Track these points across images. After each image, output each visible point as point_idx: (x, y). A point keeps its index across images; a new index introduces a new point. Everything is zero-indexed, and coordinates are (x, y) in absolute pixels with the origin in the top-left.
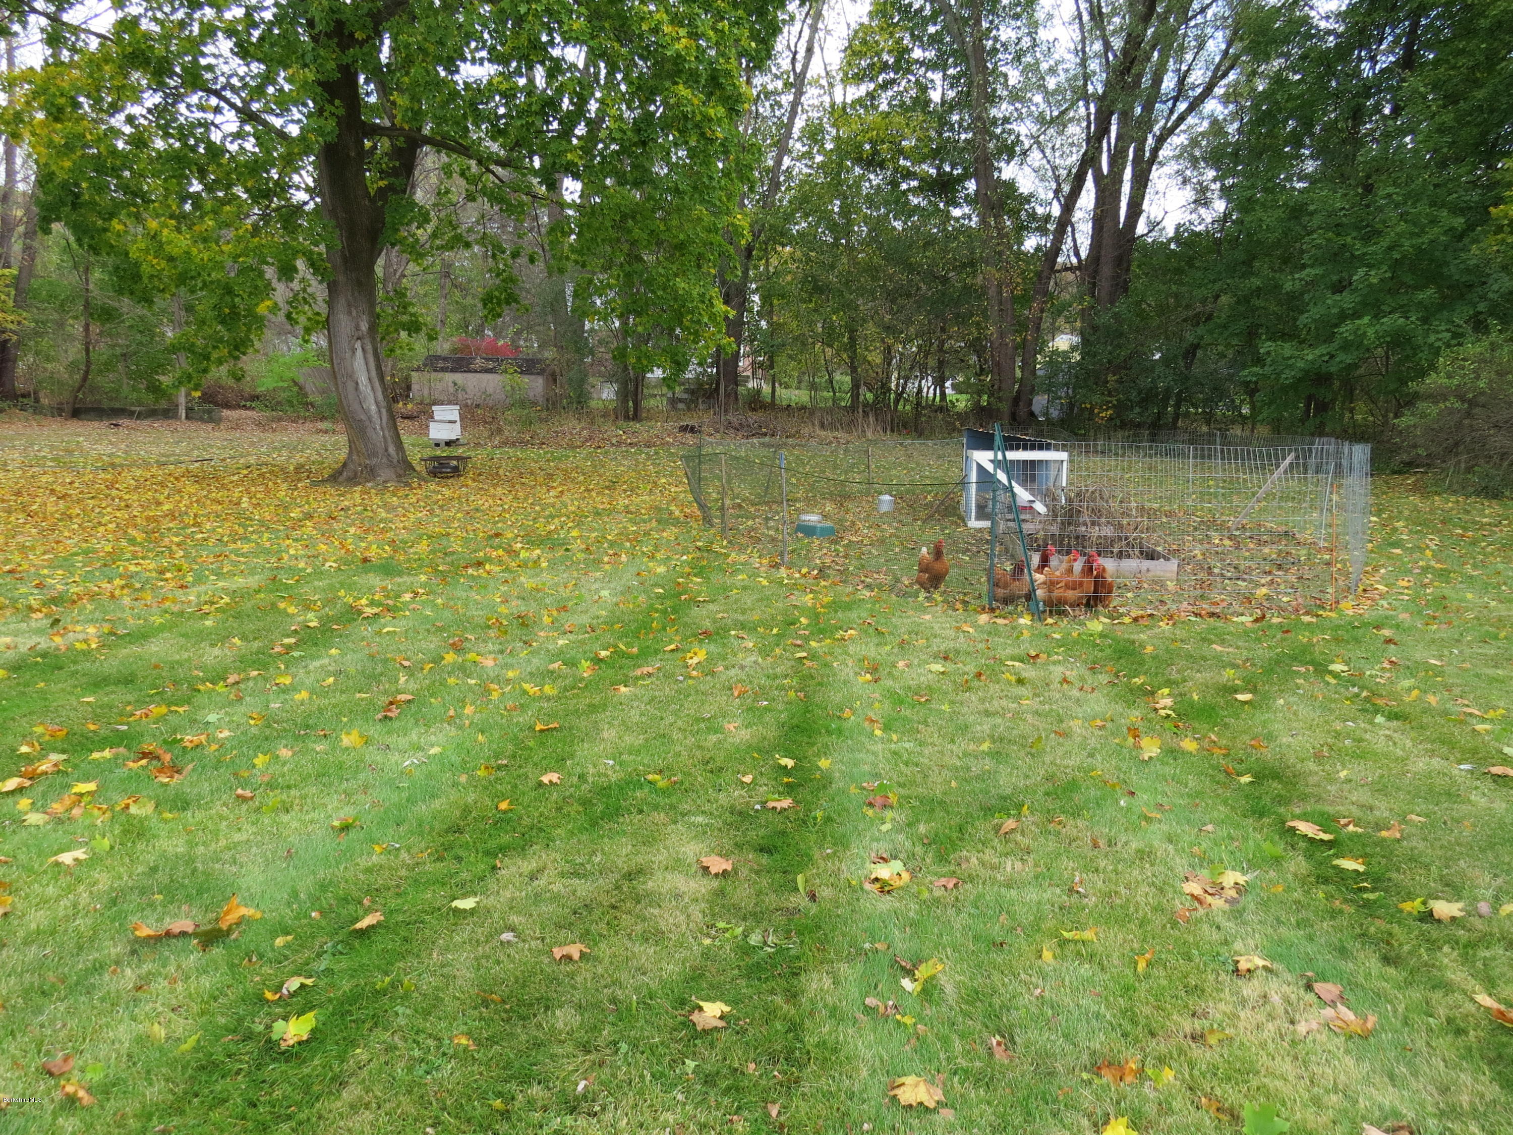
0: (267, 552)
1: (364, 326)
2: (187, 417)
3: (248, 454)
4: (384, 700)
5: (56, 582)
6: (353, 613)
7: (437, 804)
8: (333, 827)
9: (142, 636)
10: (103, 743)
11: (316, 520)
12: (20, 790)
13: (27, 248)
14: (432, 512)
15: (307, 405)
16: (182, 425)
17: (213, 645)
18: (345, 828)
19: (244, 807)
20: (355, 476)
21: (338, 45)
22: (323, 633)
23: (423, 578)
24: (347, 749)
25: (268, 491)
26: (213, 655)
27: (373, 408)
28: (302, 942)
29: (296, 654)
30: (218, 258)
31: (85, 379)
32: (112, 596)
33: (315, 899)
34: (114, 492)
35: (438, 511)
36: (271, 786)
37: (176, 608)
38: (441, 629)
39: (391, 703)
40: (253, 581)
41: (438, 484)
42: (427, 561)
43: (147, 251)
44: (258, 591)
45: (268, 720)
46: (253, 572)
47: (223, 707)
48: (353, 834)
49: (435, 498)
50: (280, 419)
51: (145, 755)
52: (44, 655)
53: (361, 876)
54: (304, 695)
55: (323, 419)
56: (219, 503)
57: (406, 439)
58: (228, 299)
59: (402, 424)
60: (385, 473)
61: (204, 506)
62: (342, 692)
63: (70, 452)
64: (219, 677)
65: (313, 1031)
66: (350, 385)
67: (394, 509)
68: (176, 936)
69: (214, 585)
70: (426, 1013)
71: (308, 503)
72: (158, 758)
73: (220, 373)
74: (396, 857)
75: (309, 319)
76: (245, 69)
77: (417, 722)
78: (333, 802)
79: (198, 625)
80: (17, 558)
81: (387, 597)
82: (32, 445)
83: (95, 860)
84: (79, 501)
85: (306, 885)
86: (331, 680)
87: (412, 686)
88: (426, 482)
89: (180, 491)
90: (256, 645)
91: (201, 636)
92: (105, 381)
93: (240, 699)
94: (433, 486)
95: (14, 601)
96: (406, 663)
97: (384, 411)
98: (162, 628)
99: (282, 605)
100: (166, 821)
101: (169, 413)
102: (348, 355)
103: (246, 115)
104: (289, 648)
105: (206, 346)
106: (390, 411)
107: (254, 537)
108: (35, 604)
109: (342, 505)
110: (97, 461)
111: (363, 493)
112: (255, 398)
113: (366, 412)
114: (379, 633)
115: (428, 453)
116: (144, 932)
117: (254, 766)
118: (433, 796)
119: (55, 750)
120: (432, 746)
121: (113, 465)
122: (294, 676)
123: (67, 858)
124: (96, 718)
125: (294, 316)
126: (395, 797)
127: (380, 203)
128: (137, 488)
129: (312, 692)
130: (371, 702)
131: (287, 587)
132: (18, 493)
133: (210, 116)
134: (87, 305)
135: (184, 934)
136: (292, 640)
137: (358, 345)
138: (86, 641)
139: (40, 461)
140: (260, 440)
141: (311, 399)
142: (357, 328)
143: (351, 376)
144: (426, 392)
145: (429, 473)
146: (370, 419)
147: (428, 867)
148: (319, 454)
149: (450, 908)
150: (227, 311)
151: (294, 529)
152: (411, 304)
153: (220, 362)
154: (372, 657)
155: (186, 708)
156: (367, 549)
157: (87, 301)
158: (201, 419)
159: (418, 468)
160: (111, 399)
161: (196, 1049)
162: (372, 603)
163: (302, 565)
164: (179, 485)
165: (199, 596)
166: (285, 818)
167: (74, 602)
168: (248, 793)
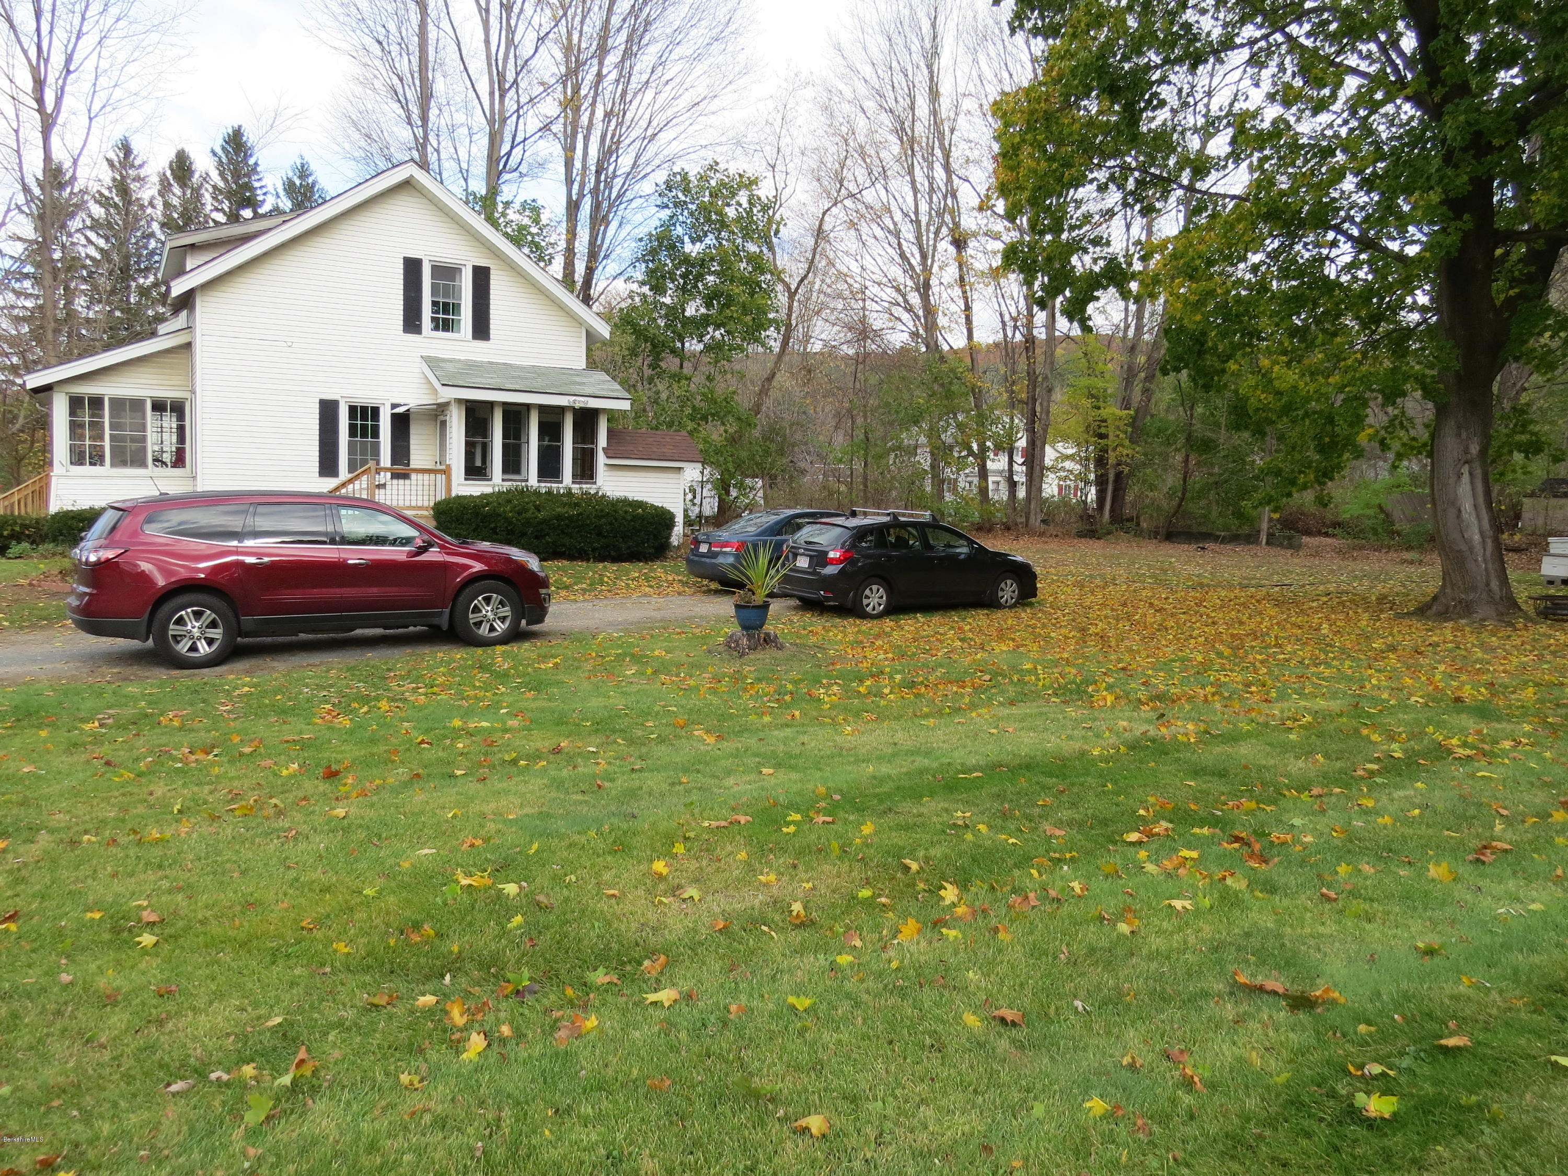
0: (1350, 679)
1: (1474, 449)
2: (1268, 543)
3: (1329, 582)
4: (1475, 843)
5: (1159, 682)
6: (1441, 752)
7: (1536, 959)
8: (1416, 948)
9: (1233, 738)
10: (1202, 823)
11: (1400, 652)
12: (1140, 843)
13: (1145, 391)
14: (1540, 657)
15: (1392, 533)
16: (1262, 550)
17: (1297, 758)
18: (1430, 952)
19: (1327, 906)
20: (1446, 612)
21: (1474, 157)
22: (1408, 765)
23: (1527, 728)
24: (1433, 880)
25: (1348, 619)
26: (1297, 766)
27: (1477, 537)
28: (1384, 1036)
29: (1379, 780)
30: (1323, 390)
31: (1180, 505)
32: (1206, 700)
33: (1398, 1006)
34: (1202, 610)
35: (1549, 658)
36: (1354, 894)
37: (1261, 720)
38: (1546, 784)
39: (1485, 847)
40: (1335, 705)
41: (1551, 627)
42: (1533, 710)
43: (1256, 387)
44: (1340, 715)
45: (1351, 837)
46: (1334, 695)
47: (1307, 814)
48: (1437, 960)
49: (1545, 642)
50: (1362, 548)
51: (1237, 839)
52: (1153, 741)
53: (1447, 1001)
54: (1387, 820)
55: (1409, 548)
56: (1300, 627)
57: (1512, 575)
58: (1329, 428)
59: (1509, 557)
60: (1482, 611)
61: (1284, 628)
62: (1428, 826)
63: (1165, 571)
64: (1303, 787)
65: (1395, 1114)
66: (1452, 513)
67: (1493, 650)
68: (1267, 992)
69: (1295, 703)
70: (1516, 1144)
71: (1391, 634)
72: (1248, 845)
73: (1305, 499)
74: (1487, 995)
75: (1404, 445)
76: (1366, 199)
77: (1515, 873)
78: (1416, 926)
79: (1283, 737)
80: (1127, 658)
81: (1483, 741)
82: (1134, 563)
83: (1198, 913)
84: (1173, 615)
85: (1388, 991)
86: (1417, 811)
87: (1509, 835)
88: (1536, 623)
89: (1261, 613)
90: (1338, 764)
91: (1286, 748)
92: (1196, 508)
93: (1323, 811)
94: (1543, 629)
95: (1127, 694)
96: (1504, 812)
97: (1489, 542)
98: (1249, 735)
99: (1365, 732)
100: (1257, 898)
101: (1251, 539)
102: (1452, 481)
103: (1362, 243)
104: (1372, 773)
105: (1293, 471)
106: (1497, 541)
107: (1335, 663)
108: (1143, 699)
109: (1431, 640)
110: (1189, 579)
111: (1454, 630)
112: (1337, 524)
113: (1468, 542)
114: (1472, 776)
115: (1539, 591)
116: (1242, 979)
117: (1337, 873)
118: (1532, 950)
119: (1164, 818)
120: (1533, 901)
121: (1201, 585)
122: (1377, 801)
123: (1178, 904)
124: (1196, 800)
125: (1388, 441)
126: (1487, 939)
127: (1506, 315)
128: (1222, 607)
129: (1396, 820)
130: (1461, 842)
131: (1370, 716)
132: (1124, 605)
133: (1325, 251)
134: (1189, 438)
135: (1275, 993)
136: (1375, 767)
137: (1465, 470)
138: (1186, 734)
139: (1141, 578)
140: (1340, 568)
141: (1397, 527)
142: (1466, 451)
143: (1454, 503)
144: (1540, 522)
145: (1539, 613)
146: (1471, 549)
147: (1523, 1015)
148: (1404, 586)
149: (1549, 1061)
150: (1327, 440)
151: (1376, 660)
152: (1532, 421)
153: (1305, 487)
154: (1463, 798)
155: (1273, 808)
156: (1459, 688)
157: (1189, 435)
158: (1281, 545)
159: (1524, 607)
160: (1200, 524)
161: (1287, 1085)
162: (1465, 745)
163: (1385, 696)
164: (1260, 607)
165: (1282, 712)
166: (1368, 927)
167: (1174, 701)
168: (1332, 894)
